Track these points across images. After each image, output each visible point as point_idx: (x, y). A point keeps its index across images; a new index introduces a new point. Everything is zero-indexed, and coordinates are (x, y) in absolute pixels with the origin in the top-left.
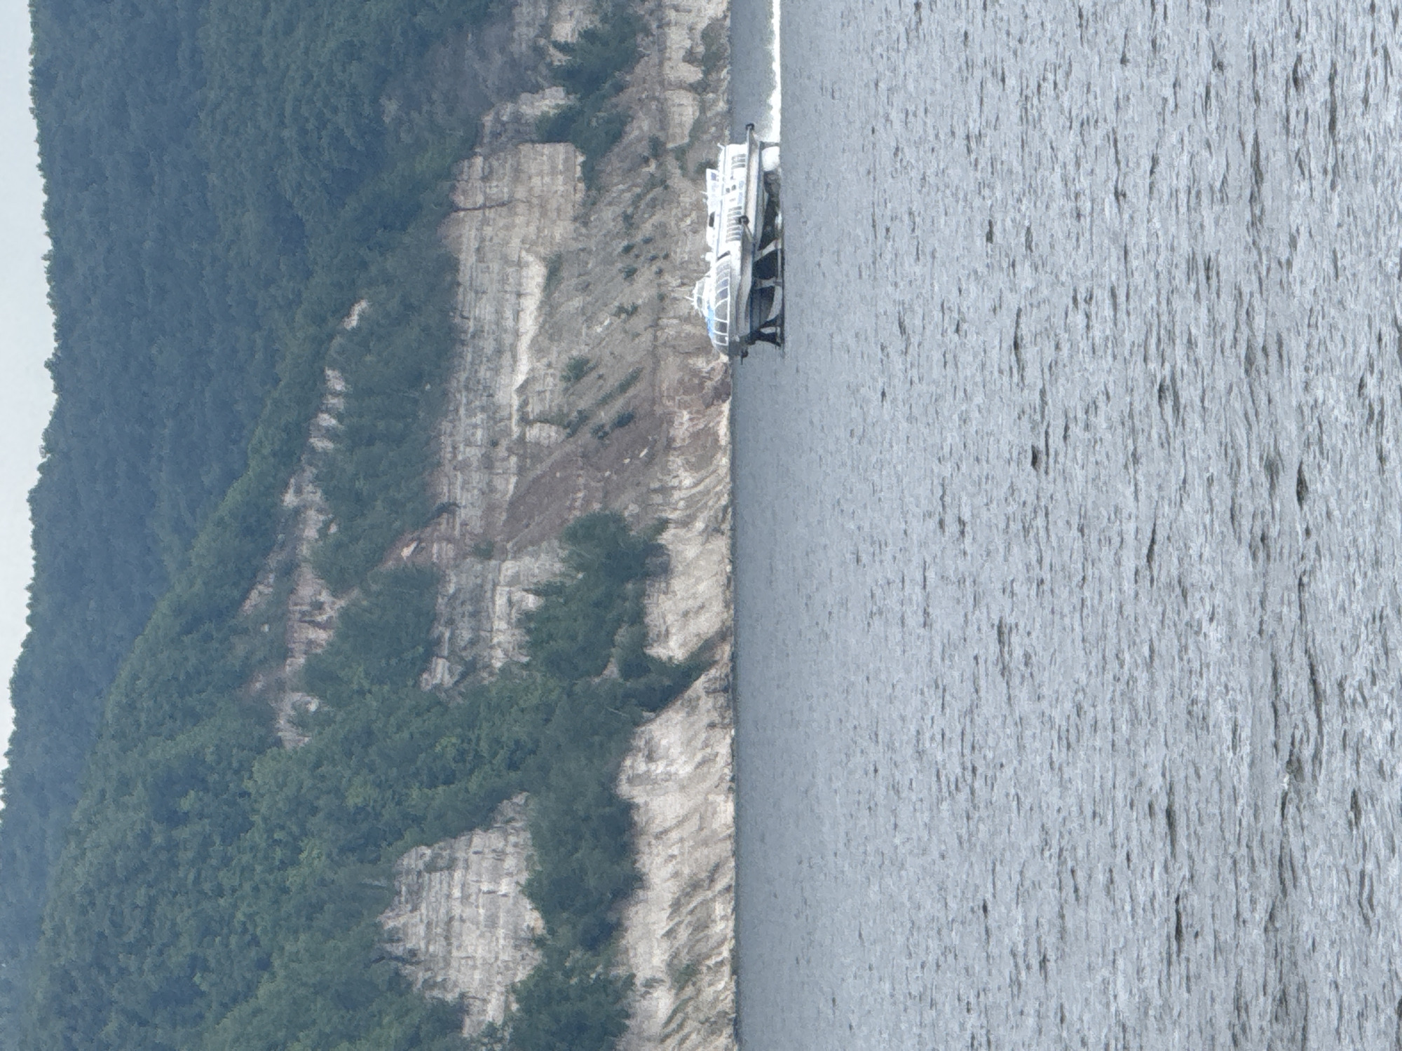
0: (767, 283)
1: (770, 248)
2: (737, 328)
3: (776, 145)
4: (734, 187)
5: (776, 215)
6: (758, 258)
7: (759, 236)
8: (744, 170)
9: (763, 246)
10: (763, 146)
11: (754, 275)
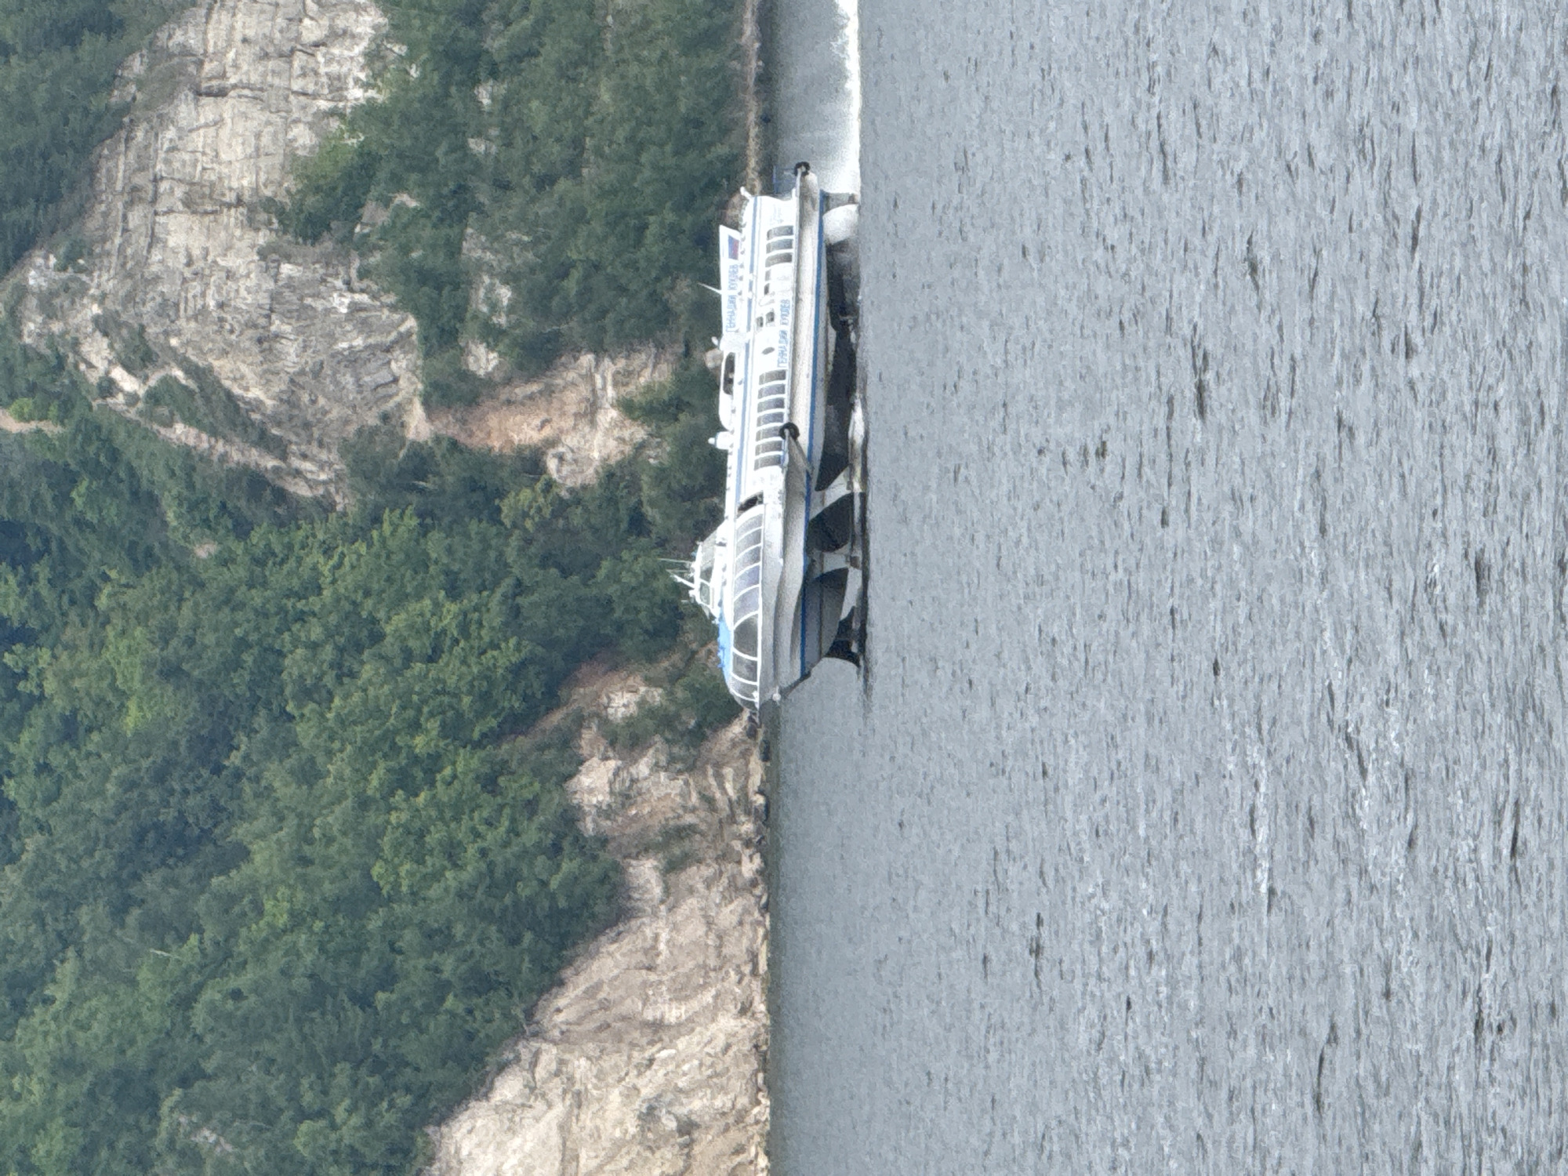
0: (834, 561)
1: (838, 490)
2: (776, 675)
3: (852, 199)
4: (771, 317)
5: (852, 407)
6: (816, 511)
7: (818, 454)
8: (788, 268)
9: (825, 481)
10: (827, 202)
11: (808, 550)
